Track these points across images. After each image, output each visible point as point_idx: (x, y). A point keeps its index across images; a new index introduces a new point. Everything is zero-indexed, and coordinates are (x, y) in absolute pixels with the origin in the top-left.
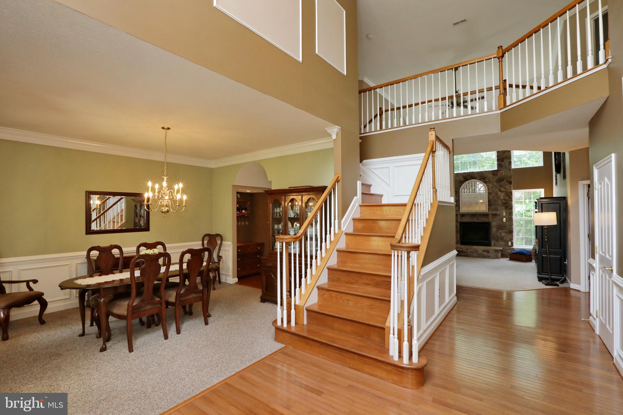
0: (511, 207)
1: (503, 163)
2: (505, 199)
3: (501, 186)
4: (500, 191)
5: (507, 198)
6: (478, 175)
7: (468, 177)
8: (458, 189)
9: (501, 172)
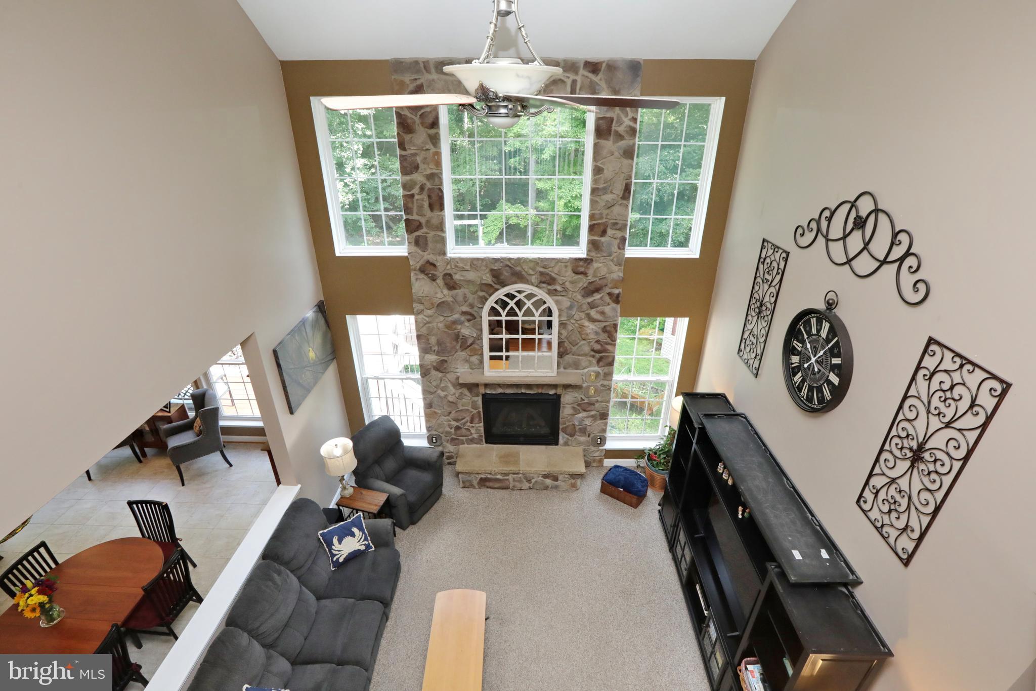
0: (611, 359)
1: (603, 239)
2: (598, 342)
3: (592, 306)
4: (590, 318)
5: (603, 337)
6: (533, 270)
7: (506, 274)
8: (476, 309)
9: (595, 265)
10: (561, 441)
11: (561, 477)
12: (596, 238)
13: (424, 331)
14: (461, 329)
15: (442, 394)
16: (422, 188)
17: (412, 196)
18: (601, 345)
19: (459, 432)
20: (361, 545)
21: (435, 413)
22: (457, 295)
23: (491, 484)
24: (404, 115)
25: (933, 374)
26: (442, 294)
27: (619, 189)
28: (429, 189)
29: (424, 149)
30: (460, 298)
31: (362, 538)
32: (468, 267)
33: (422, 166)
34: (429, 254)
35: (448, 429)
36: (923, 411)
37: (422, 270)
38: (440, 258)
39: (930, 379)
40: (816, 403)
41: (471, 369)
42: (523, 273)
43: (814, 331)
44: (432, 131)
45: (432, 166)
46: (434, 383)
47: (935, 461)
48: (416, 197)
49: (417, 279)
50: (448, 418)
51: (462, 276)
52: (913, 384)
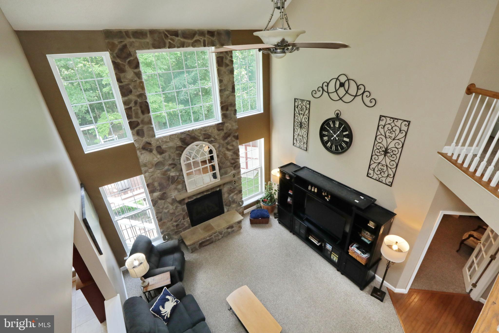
0: (239, 165)
1: (228, 112)
3: (228, 143)
4: (228, 150)
5: (235, 157)
6: (200, 133)
7: (188, 139)
8: (176, 160)
9: (226, 125)
10: (225, 210)
11: (234, 226)
12: (225, 112)
13: (150, 181)
14: (170, 173)
15: (166, 211)
16: (136, 103)
17: (131, 108)
18: (234, 160)
19: (178, 227)
20: (174, 302)
21: (164, 222)
22: (165, 156)
23: (205, 244)
24: (118, 62)
25: (384, 126)
26: (157, 158)
27: (230, 89)
28: (140, 103)
29: (134, 80)
30: (167, 157)
31: (172, 299)
32: (169, 140)
33: (133, 90)
34: (146, 138)
35: (172, 228)
36: (384, 138)
37: (144, 148)
38: (152, 139)
39: (384, 128)
40: (340, 150)
41: (179, 192)
42: (196, 136)
43: (332, 126)
44: (136, 71)
45: (139, 89)
46: (161, 207)
47: (392, 151)
48: (133, 108)
49: (141, 154)
50: (172, 222)
51: (166, 145)
52: (378, 131)
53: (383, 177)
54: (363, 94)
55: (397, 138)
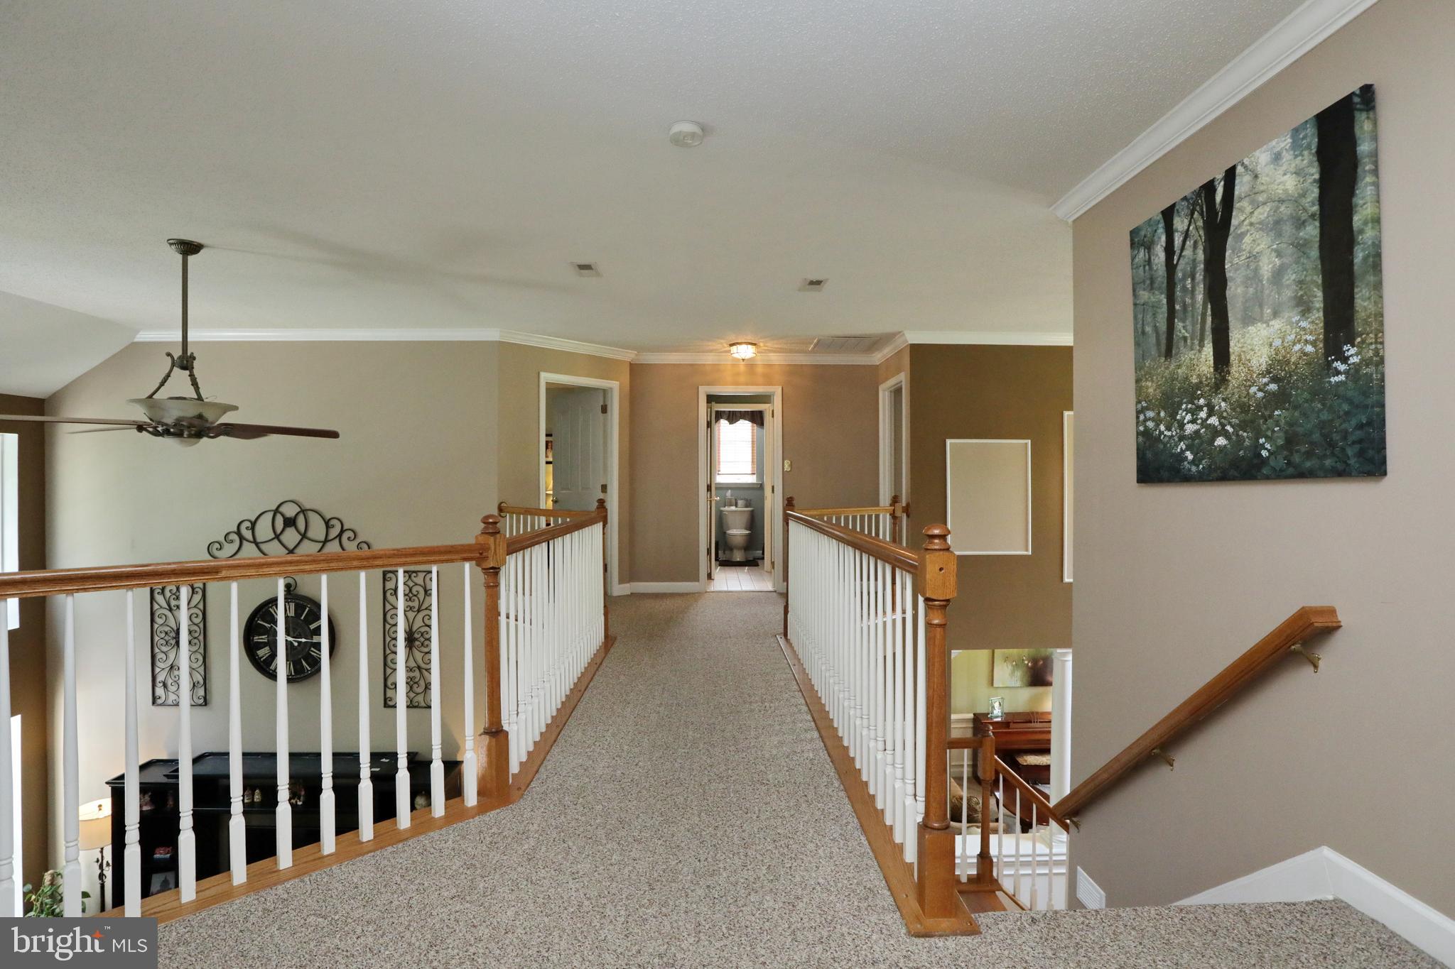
25: (396, 590)
39: (396, 593)
40: (309, 669)
47: (422, 635)
52: (386, 603)
53: (418, 694)
54: (340, 535)
55: (423, 607)
